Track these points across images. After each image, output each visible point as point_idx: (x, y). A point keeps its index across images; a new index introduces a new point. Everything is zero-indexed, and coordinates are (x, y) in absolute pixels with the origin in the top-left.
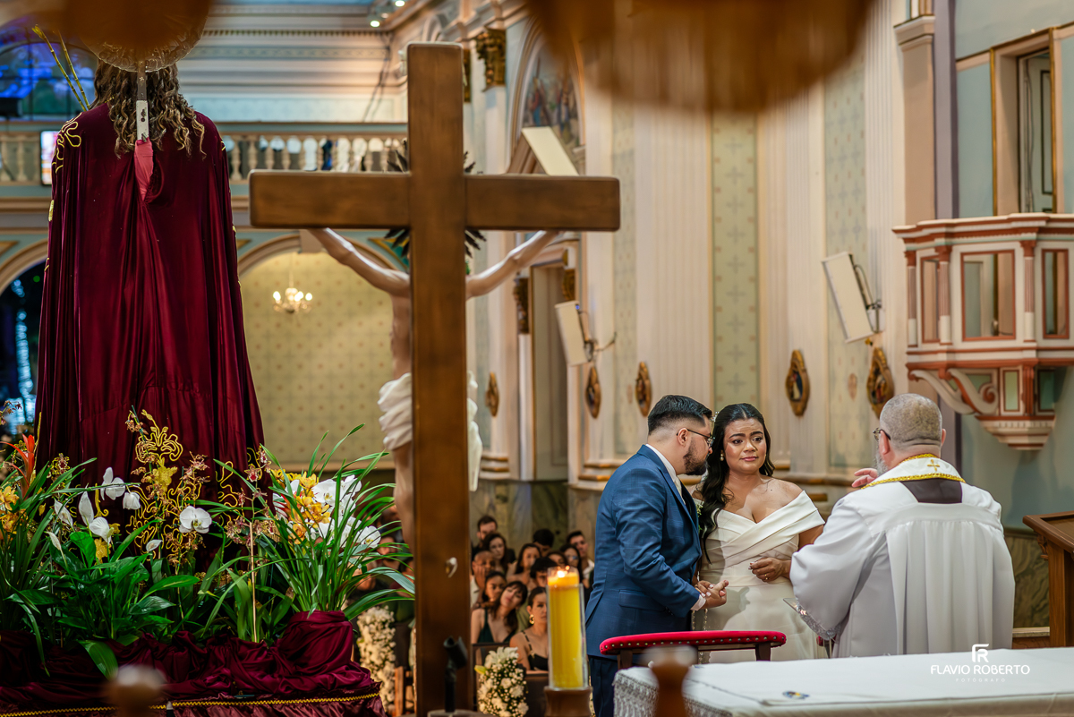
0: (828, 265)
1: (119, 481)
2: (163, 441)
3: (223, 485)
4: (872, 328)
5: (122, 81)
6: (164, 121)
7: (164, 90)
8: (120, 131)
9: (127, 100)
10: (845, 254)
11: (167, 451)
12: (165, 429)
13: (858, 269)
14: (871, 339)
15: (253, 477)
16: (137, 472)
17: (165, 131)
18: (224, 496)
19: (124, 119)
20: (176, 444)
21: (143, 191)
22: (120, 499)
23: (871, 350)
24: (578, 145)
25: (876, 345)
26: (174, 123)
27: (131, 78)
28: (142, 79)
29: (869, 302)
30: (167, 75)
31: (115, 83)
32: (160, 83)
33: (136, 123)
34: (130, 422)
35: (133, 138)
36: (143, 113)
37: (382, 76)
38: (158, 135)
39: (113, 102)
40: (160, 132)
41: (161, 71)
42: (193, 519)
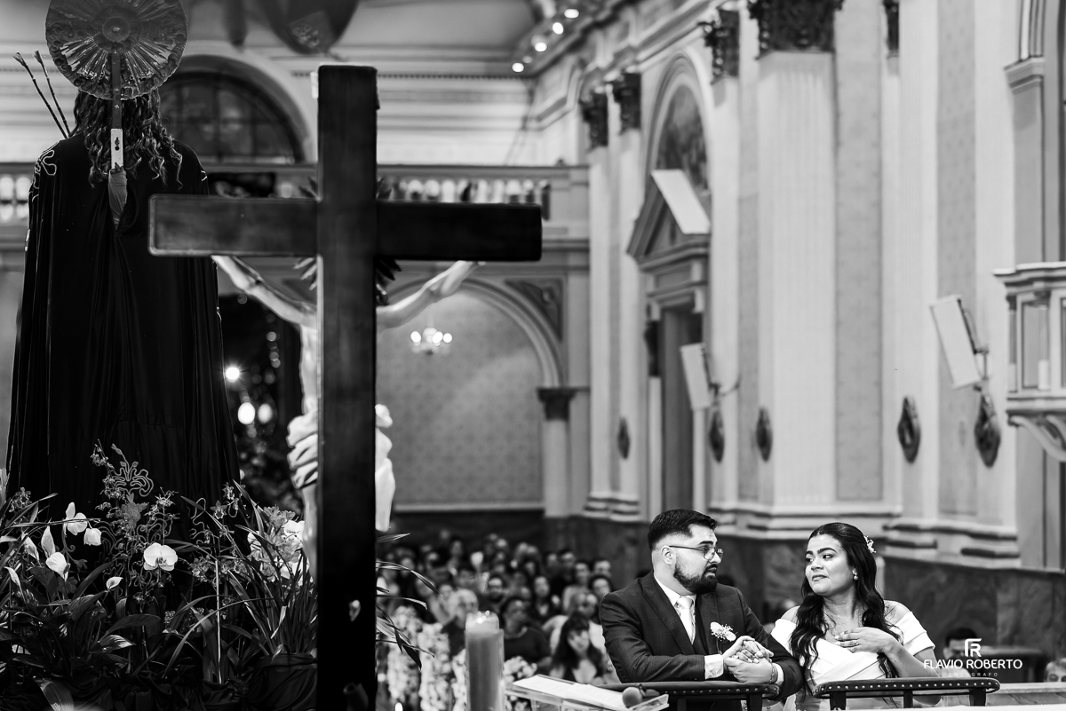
0: (935, 310)
1: (81, 516)
2: (133, 476)
3: (196, 522)
4: (979, 373)
5: (98, 109)
6: (140, 150)
7: (142, 118)
8: (95, 159)
9: (103, 128)
10: (953, 299)
11: (137, 486)
12: (135, 464)
13: (966, 314)
14: (980, 385)
15: (219, 514)
16: (102, 507)
17: (140, 159)
18: (195, 534)
19: (99, 147)
20: (146, 479)
21: (117, 220)
22: (82, 535)
23: (978, 395)
24: (706, 186)
25: (984, 392)
26: (150, 152)
27: (107, 105)
28: (117, 106)
29: (977, 347)
30: (146, 103)
31: (92, 111)
32: (137, 111)
33: (110, 151)
34: (95, 456)
35: (107, 167)
36: (117, 142)
37: (525, 119)
38: (133, 164)
39: (89, 131)
40: (136, 161)
41: (139, 99)
42: (159, 556)
